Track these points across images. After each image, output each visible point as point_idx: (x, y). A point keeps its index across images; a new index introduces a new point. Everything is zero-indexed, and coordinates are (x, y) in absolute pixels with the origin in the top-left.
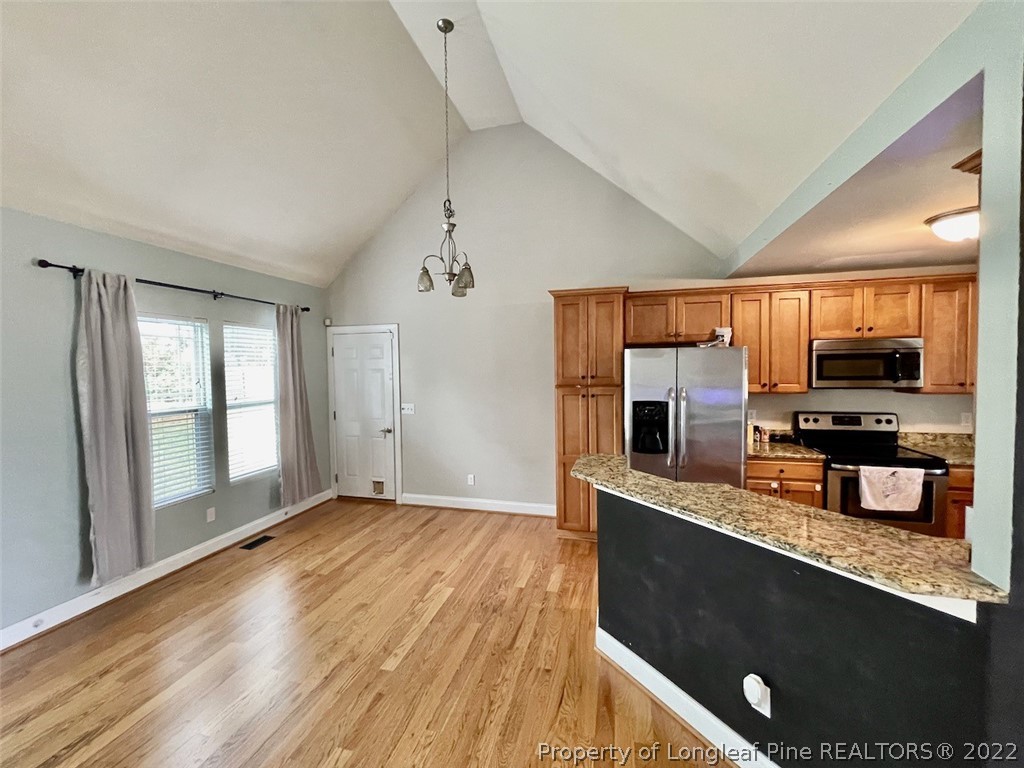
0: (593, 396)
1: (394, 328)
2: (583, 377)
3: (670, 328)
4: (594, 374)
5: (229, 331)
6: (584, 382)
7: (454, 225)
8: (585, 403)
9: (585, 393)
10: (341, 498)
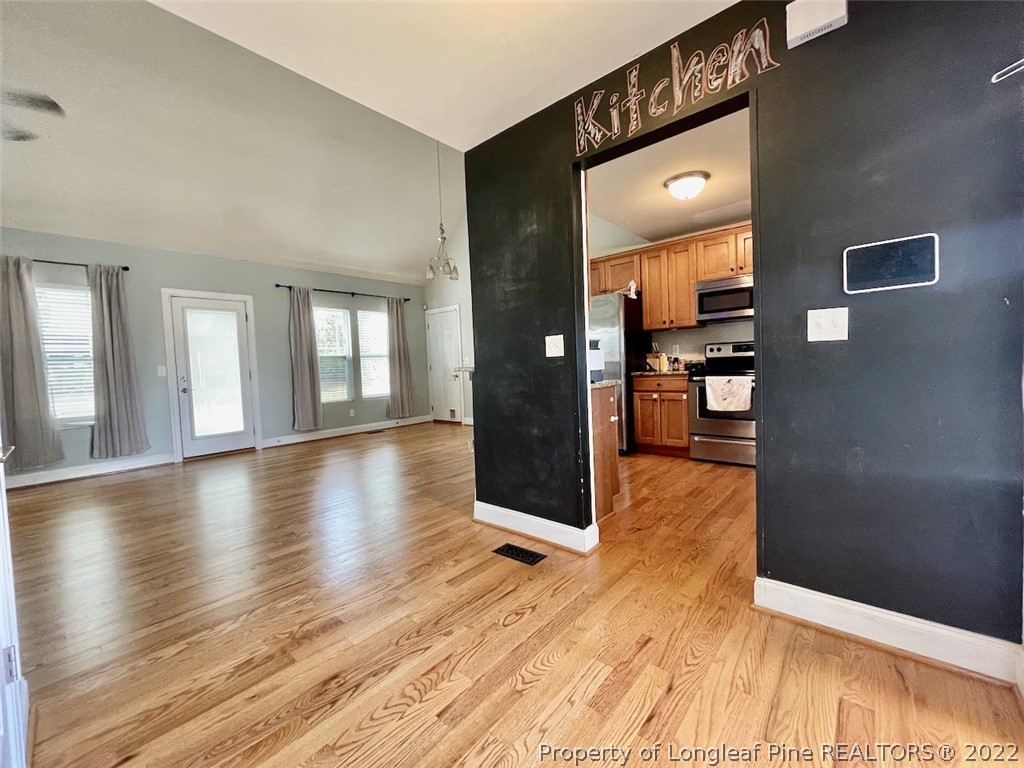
1: (457, 307)
3: (601, 286)
5: (360, 314)
7: (445, 239)
10: (435, 421)
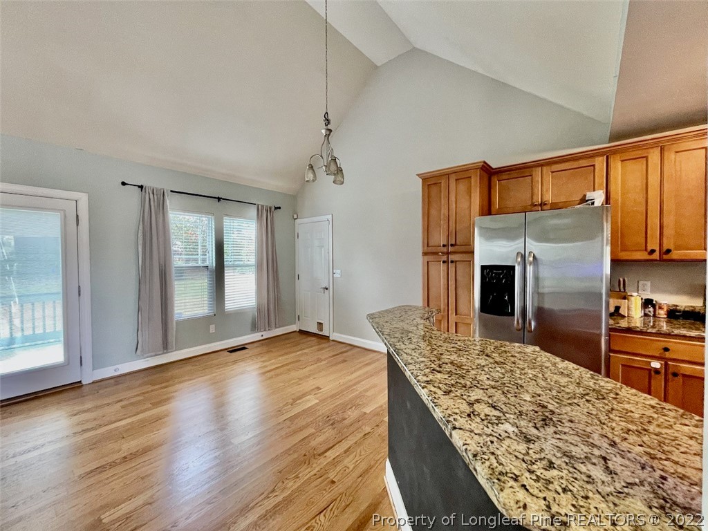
0: (452, 262)
1: (330, 217)
2: (444, 246)
3: (535, 198)
4: (454, 243)
5: (227, 222)
6: (445, 250)
7: (330, 131)
8: (446, 268)
9: (446, 259)
10: (302, 332)
